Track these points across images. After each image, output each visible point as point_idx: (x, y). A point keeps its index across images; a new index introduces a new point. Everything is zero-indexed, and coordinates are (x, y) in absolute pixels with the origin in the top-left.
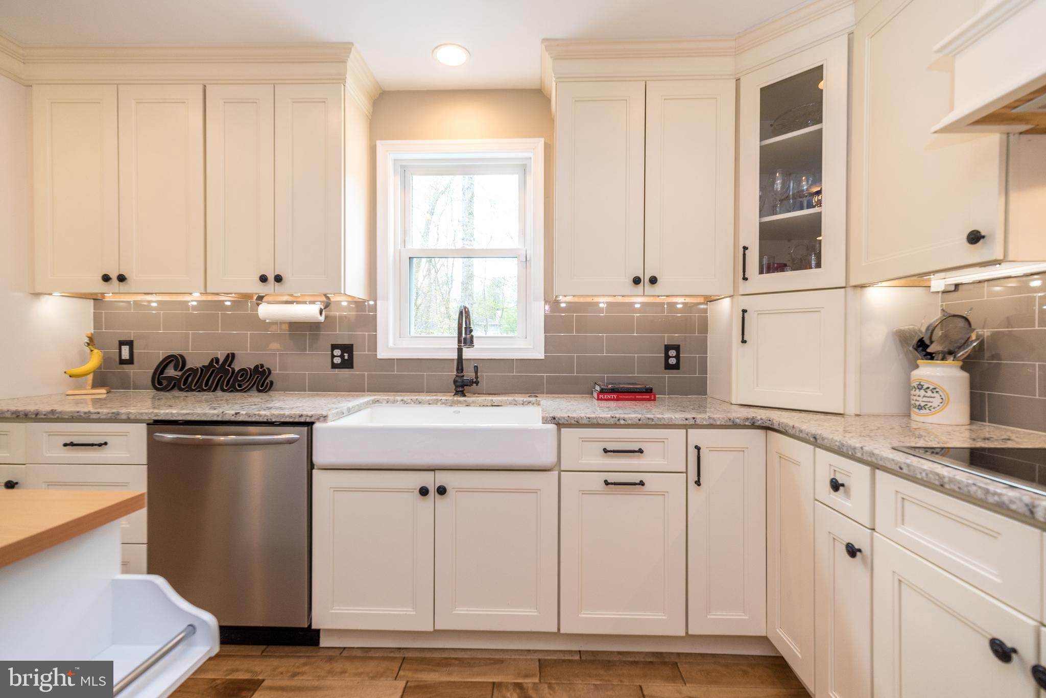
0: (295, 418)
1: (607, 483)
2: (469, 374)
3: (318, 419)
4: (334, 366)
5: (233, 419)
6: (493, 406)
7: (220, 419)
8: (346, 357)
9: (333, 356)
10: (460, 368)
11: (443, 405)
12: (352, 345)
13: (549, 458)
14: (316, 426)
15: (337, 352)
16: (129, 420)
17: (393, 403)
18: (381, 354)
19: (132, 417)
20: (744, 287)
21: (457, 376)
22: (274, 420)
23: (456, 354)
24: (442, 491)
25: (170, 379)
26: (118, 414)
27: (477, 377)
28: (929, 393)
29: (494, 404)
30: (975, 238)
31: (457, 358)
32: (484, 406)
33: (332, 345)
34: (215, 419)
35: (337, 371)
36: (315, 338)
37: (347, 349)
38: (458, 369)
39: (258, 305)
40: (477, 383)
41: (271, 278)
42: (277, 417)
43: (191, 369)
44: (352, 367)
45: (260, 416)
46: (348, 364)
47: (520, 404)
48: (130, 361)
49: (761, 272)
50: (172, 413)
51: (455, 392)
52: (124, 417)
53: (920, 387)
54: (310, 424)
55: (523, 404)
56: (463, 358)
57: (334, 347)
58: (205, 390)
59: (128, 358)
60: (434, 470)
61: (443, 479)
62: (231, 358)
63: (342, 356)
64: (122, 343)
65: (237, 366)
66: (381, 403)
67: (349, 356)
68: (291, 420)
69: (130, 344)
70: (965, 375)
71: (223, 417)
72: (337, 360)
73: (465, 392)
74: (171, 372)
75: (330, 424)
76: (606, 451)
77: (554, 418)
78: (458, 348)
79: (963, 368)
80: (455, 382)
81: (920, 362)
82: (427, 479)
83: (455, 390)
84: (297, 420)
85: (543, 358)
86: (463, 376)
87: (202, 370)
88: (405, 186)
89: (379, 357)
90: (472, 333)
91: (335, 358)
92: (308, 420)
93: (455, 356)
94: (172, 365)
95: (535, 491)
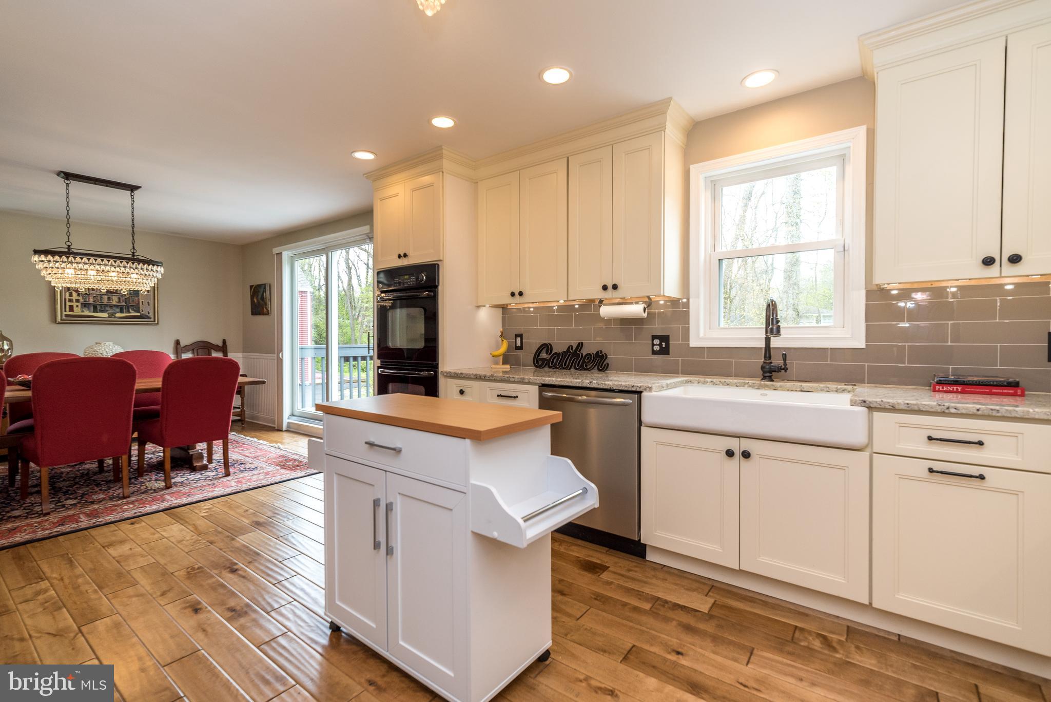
0: (629, 387)
1: (931, 471)
2: (777, 361)
3: (645, 389)
4: (654, 353)
5: (588, 385)
6: (802, 391)
7: (580, 385)
8: (664, 346)
9: (653, 345)
10: (768, 355)
11: (751, 388)
12: (669, 336)
13: (859, 438)
14: (644, 394)
15: (657, 342)
16: (529, 383)
17: (704, 384)
18: (693, 343)
19: (531, 381)
21: (764, 363)
22: (614, 388)
23: (764, 343)
24: (746, 455)
25: (543, 360)
26: (524, 379)
27: (785, 364)
29: (803, 390)
31: (764, 346)
32: (792, 390)
33: (652, 336)
34: (578, 385)
35: (656, 357)
36: (639, 331)
37: (665, 339)
38: (765, 357)
39: (600, 306)
40: (786, 370)
41: (610, 287)
42: (617, 386)
43: (556, 353)
44: (669, 354)
45: (605, 385)
46: (665, 351)
47: (833, 391)
48: (521, 348)
50: (553, 380)
51: (762, 377)
52: (526, 381)
54: (639, 393)
55: (836, 391)
56: (771, 346)
57: (654, 337)
58: (564, 368)
59: (520, 346)
60: (739, 437)
61: (746, 445)
62: (580, 345)
63: (660, 345)
64: (517, 336)
65: (584, 352)
66: (693, 383)
67: (666, 345)
68: (626, 389)
69: (521, 336)
71: (582, 384)
72: (657, 348)
73: (773, 377)
74: (544, 355)
75: (654, 393)
76: (930, 438)
77: (865, 402)
78: (766, 338)
80: (763, 368)
82: (733, 444)
83: (763, 375)
84: (630, 389)
85: (863, 346)
86: (771, 363)
87: (563, 354)
88: (715, 197)
89: (691, 346)
90: (779, 324)
91: (655, 346)
92: (638, 389)
93: (762, 344)
94: (544, 351)
95: (842, 468)
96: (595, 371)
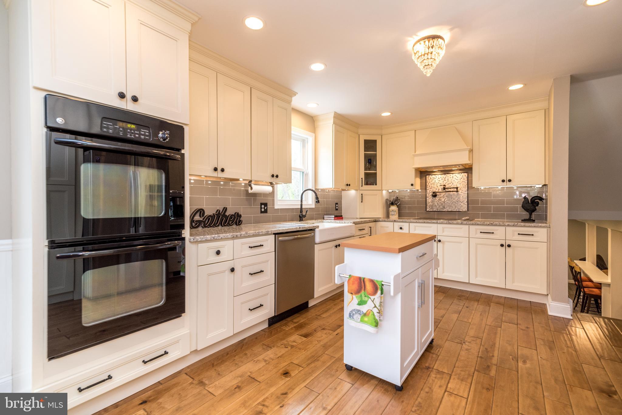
0: (312, 228)
2: (304, 213)
3: (317, 227)
4: (262, 212)
8: (266, 209)
9: (261, 208)
10: (301, 211)
12: (267, 203)
14: (316, 230)
15: (263, 206)
16: (269, 234)
20: (361, 188)
21: (300, 214)
23: (300, 206)
24: (339, 246)
27: (306, 214)
28: (394, 212)
30: (412, 185)
31: (300, 208)
34: (295, 230)
35: (262, 214)
36: (255, 200)
37: (266, 205)
39: (250, 185)
40: (306, 216)
43: (210, 216)
44: (267, 213)
46: (266, 211)
49: (365, 185)
53: (393, 211)
54: (314, 230)
56: (302, 208)
57: (261, 204)
62: (225, 209)
63: (264, 208)
65: (227, 214)
70: (397, 208)
72: (263, 210)
74: (197, 218)
76: (359, 230)
77: (354, 222)
78: (301, 204)
79: (397, 207)
80: (300, 216)
81: (391, 206)
83: (300, 219)
85: (315, 207)
87: (215, 216)
89: (275, 208)
93: (299, 207)
94: (198, 214)
96: (234, 226)
